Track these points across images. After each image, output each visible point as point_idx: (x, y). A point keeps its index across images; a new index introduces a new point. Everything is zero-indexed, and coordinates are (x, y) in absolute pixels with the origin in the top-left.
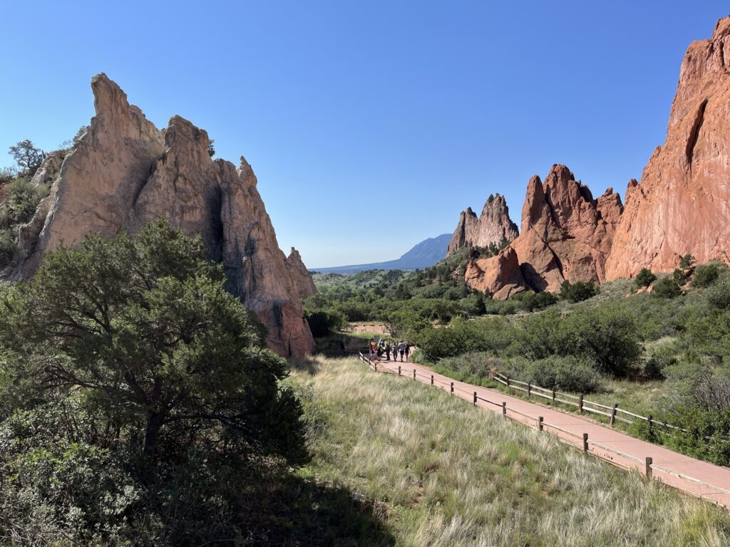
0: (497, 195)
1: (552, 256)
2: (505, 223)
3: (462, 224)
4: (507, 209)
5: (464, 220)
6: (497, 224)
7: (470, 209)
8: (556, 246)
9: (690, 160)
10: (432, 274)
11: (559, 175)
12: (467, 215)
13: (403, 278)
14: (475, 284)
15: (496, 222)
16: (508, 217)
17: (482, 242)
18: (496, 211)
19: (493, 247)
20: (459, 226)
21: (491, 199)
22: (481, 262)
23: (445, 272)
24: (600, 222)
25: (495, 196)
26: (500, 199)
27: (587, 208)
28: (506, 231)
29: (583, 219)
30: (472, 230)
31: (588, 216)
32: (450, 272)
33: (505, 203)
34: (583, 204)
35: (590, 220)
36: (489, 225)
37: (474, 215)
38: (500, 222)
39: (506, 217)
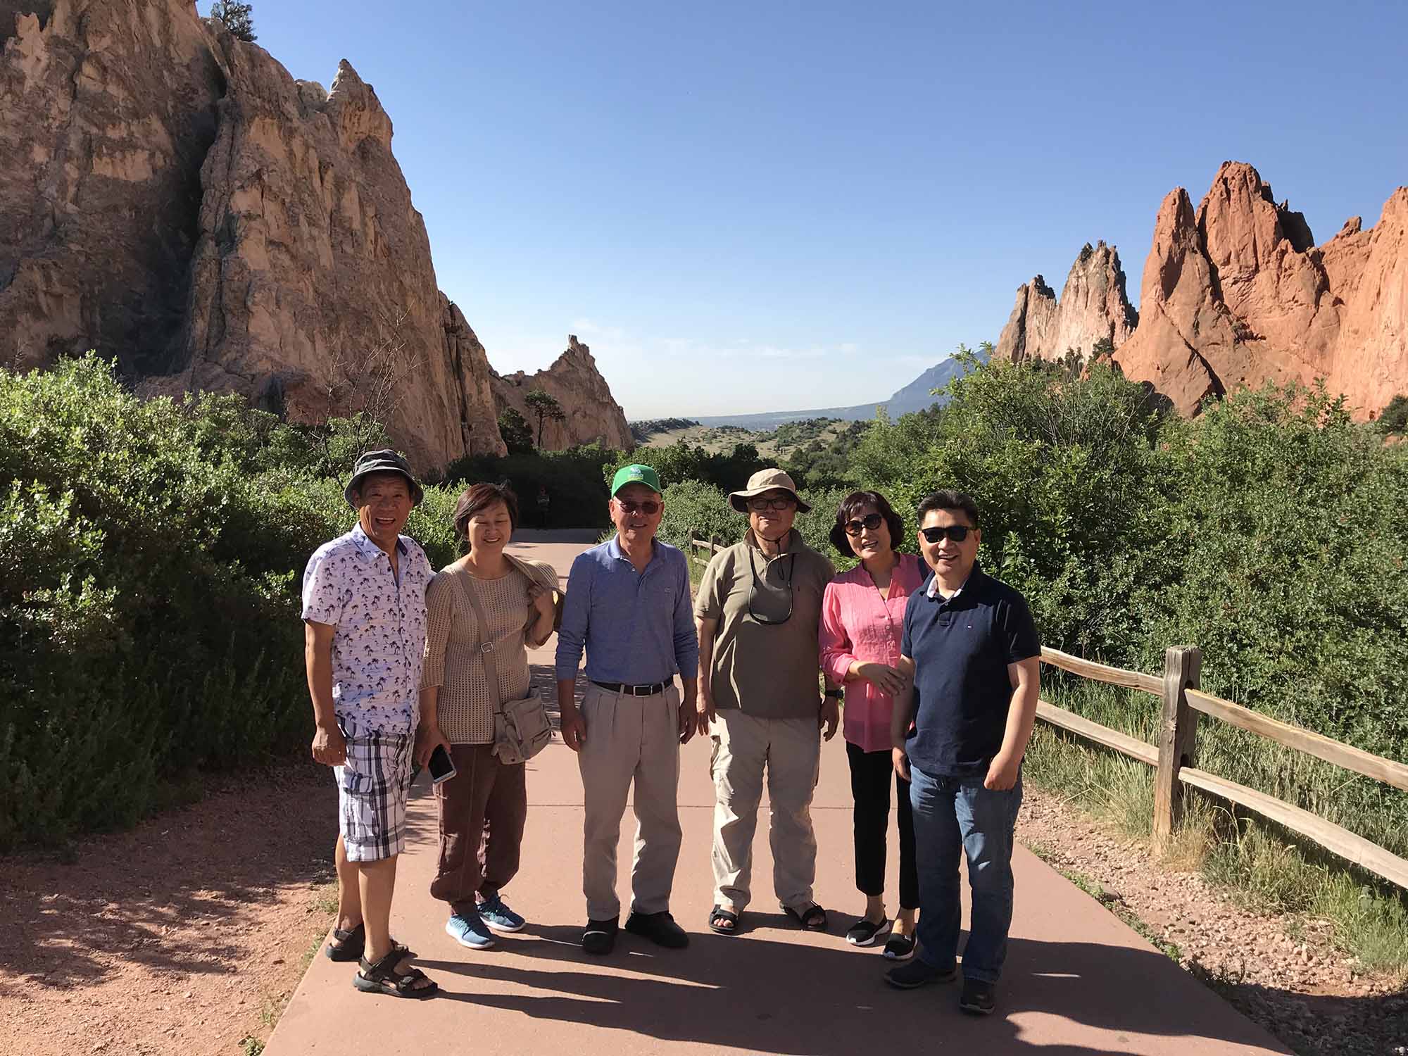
0: (1101, 244)
1: (1210, 382)
2: (1116, 308)
3: (1019, 314)
4: (1121, 277)
5: (1026, 304)
6: (1097, 313)
7: (1039, 280)
8: (1220, 359)
11: (1234, 185)
12: (1033, 293)
15: (1095, 304)
16: (1123, 298)
18: (1094, 283)
20: (1011, 320)
21: (1087, 253)
24: (1326, 300)
25: (1095, 246)
26: (1107, 254)
27: (1296, 268)
28: (1117, 330)
29: (1286, 294)
30: (1042, 328)
31: (1299, 285)
33: (1117, 263)
34: (1287, 257)
35: (1302, 297)
36: (1082, 315)
37: (1049, 293)
38: (1104, 308)
39: (1118, 297)
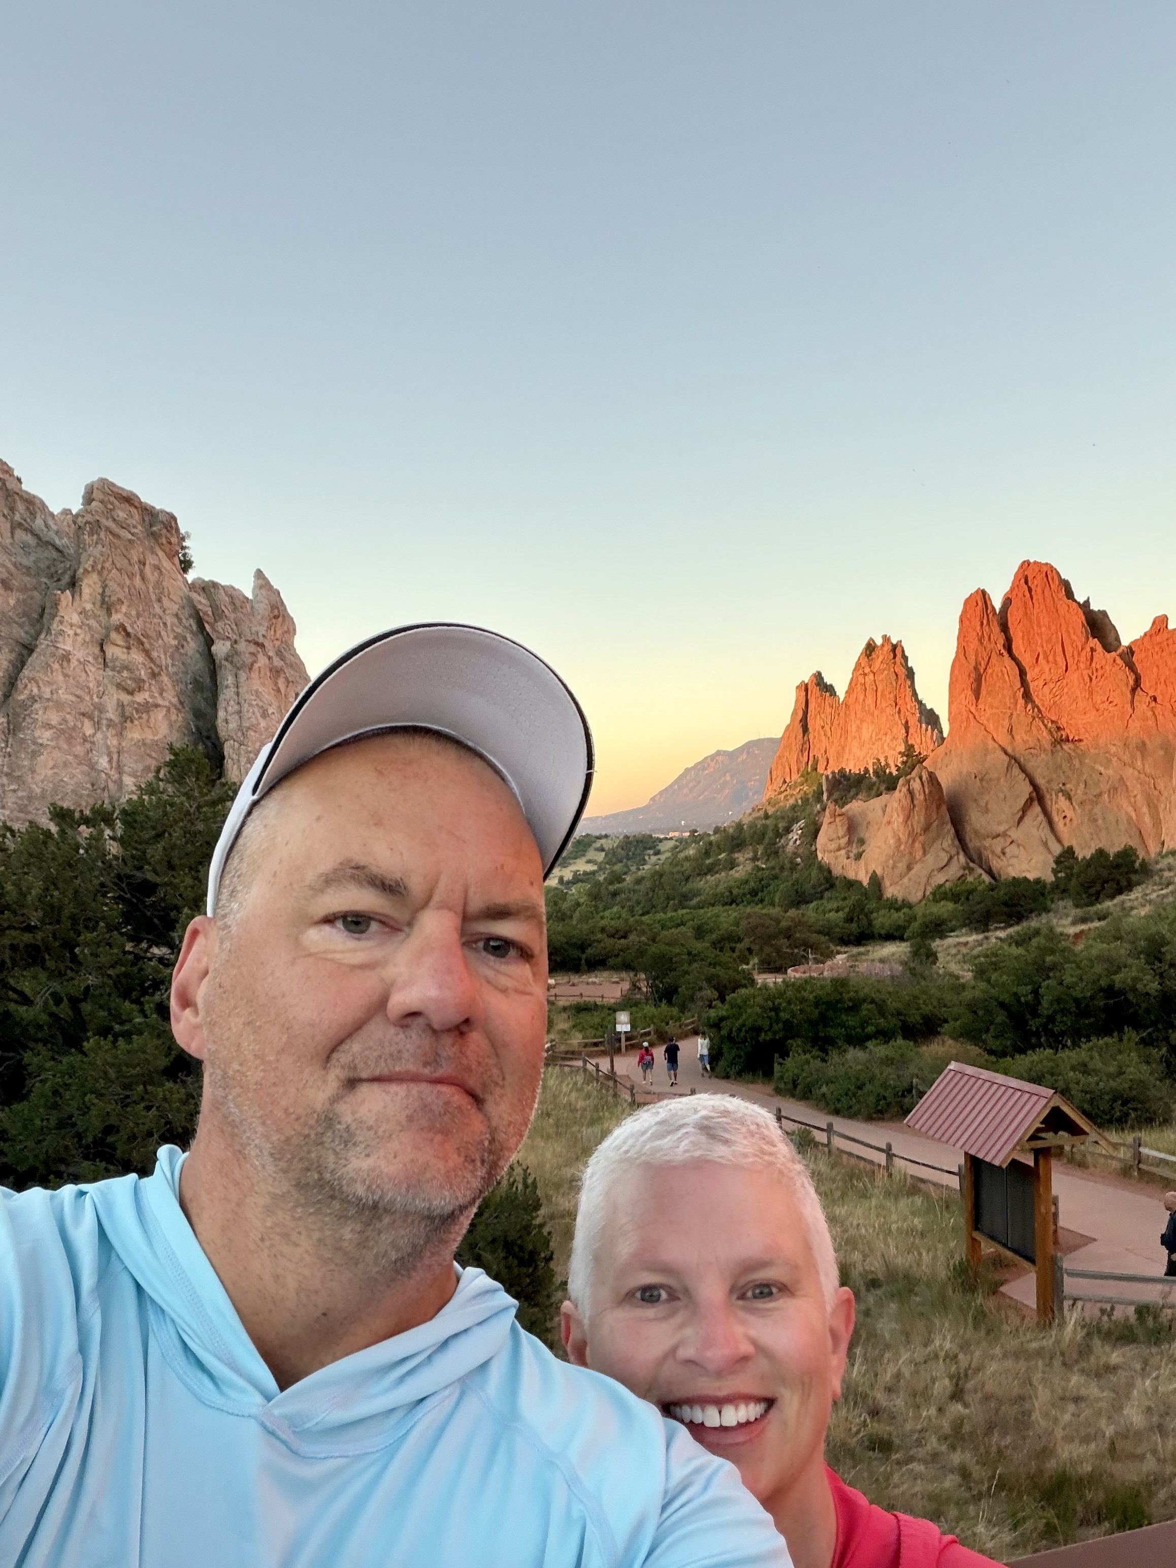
0: (886, 639)
1: (1030, 789)
2: (909, 708)
3: (800, 712)
4: (910, 674)
5: (807, 704)
6: (888, 711)
7: (818, 676)
8: (1039, 765)
10: (733, 841)
11: (1036, 585)
12: (815, 691)
13: (658, 853)
14: (840, 864)
15: (886, 706)
16: (915, 694)
17: (856, 761)
18: (883, 680)
19: (881, 770)
20: (793, 719)
21: (870, 648)
24: (1142, 701)
25: (879, 642)
26: (893, 650)
27: (1108, 667)
28: (912, 730)
29: (1100, 695)
30: (827, 728)
31: (1112, 685)
32: (778, 835)
33: (905, 658)
34: (1097, 657)
35: (1116, 697)
36: (869, 714)
37: (830, 690)
38: (896, 706)
39: (909, 694)
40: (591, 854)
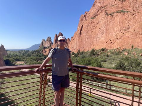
4: (51, 40)
6: (49, 42)
9: (80, 34)
10: (36, 51)
11: (60, 34)
12: (44, 40)
13: (29, 52)
14: (44, 54)
17: (46, 46)
18: (49, 40)
19: (48, 47)
20: (42, 42)
22: (46, 50)
23: (38, 51)
24: (67, 43)
25: (49, 37)
28: (51, 44)
30: (44, 43)
32: (39, 51)
40: (23, 52)
